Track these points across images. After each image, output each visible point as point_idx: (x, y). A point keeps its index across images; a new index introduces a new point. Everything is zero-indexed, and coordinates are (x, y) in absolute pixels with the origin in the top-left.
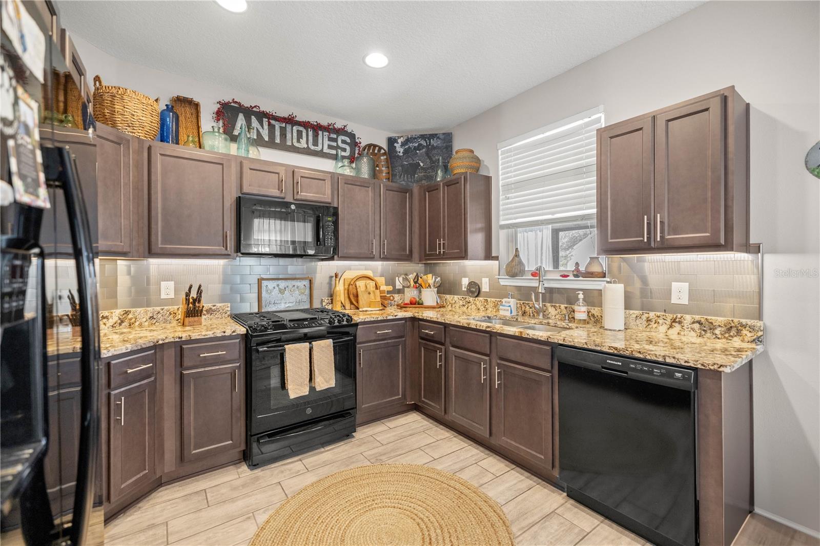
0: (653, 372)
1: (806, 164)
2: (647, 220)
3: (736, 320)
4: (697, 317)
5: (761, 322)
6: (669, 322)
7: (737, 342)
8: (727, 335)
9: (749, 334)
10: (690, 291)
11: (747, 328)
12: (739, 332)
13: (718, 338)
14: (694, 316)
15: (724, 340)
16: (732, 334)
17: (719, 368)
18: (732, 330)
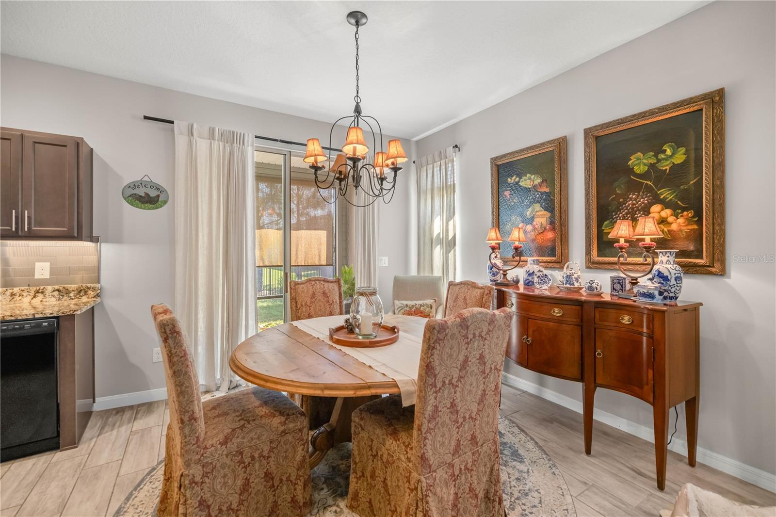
0: (24, 327)
1: (123, 194)
2: (15, 213)
3: (84, 285)
4: (57, 287)
5: (99, 285)
6: (32, 293)
7: (84, 299)
8: (78, 296)
9: (92, 293)
10: (51, 268)
11: (91, 289)
12: (86, 293)
13: (72, 299)
14: (54, 286)
15: (76, 300)
16: (81, 295)
17: (74, 312)
18: (82, 291)
